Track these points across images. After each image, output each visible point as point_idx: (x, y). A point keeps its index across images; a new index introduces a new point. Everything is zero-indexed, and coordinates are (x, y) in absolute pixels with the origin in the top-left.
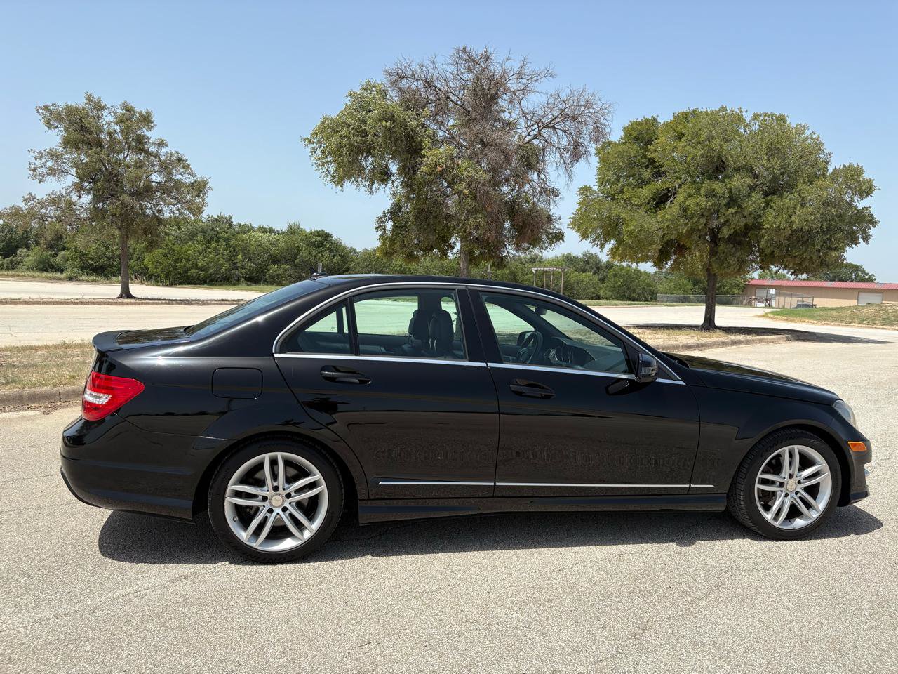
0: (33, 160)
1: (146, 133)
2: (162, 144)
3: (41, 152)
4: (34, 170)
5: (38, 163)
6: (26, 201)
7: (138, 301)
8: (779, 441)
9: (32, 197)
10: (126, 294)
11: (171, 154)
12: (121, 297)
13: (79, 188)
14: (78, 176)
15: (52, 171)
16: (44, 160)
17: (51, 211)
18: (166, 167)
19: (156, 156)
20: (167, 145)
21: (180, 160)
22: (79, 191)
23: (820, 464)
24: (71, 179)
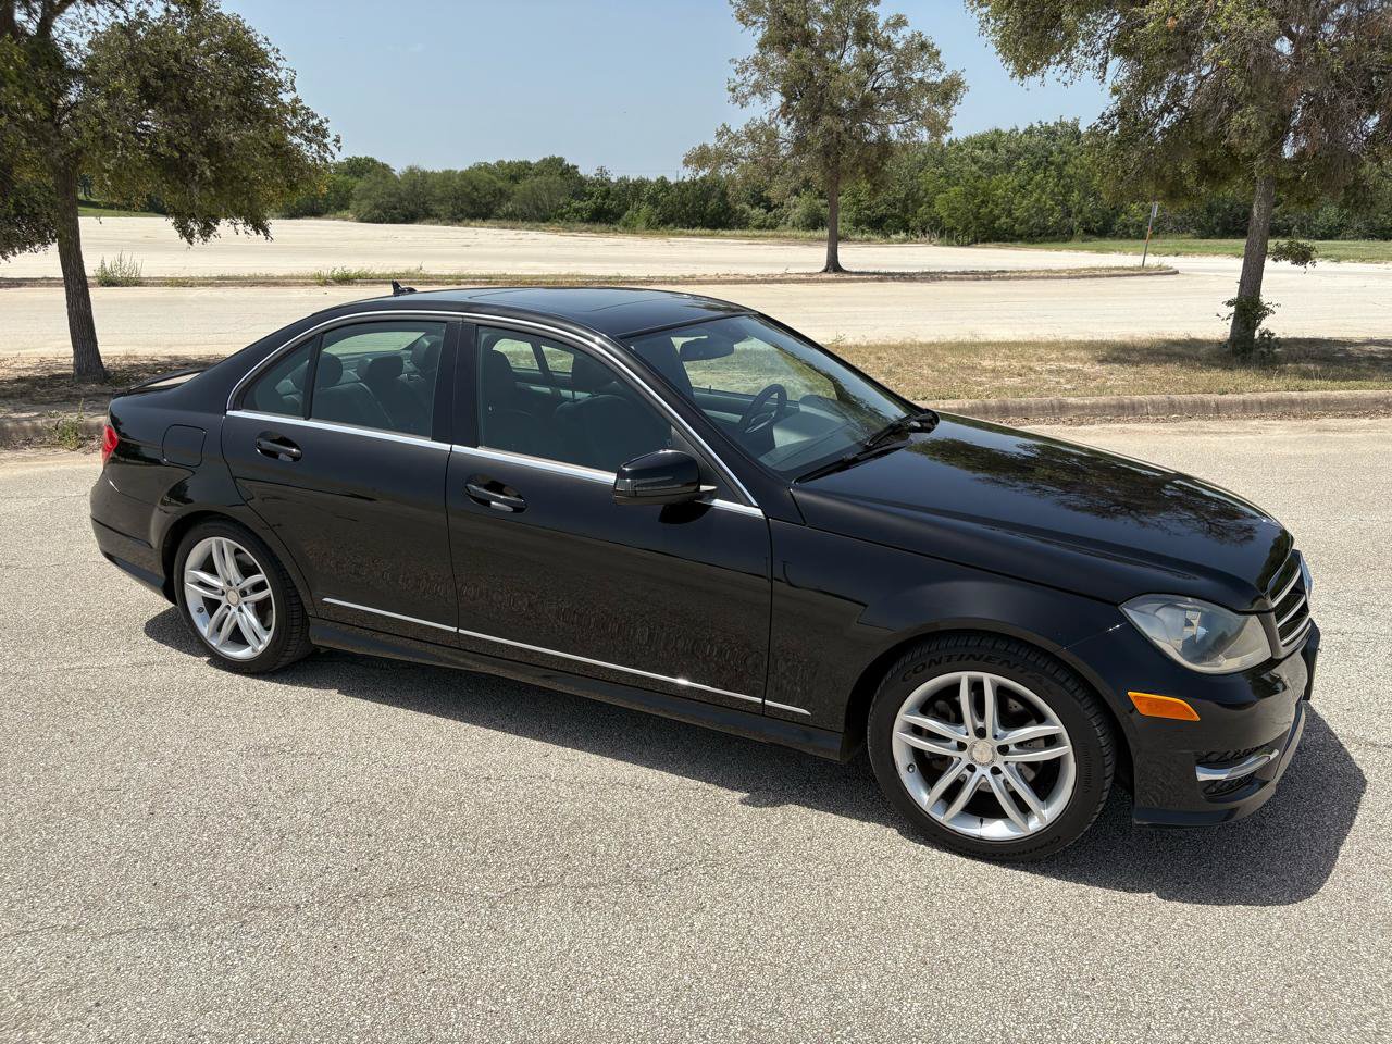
0: (733, 75)
1: (871, 8)
2: (899, 22)
3: (743, 62)
4: (733, 90)
5: (739, 79)
6: (719, 135)
7: (847, 277)
8: (945, 659)
9: (724, 131)
10: (833, 265)
11: (913, 36)
12: (826, 271)
13: (785, 110)
14: (784, 94)
15: (758, 88)
16: (747, 74)
17: (747, 149)
18: (904, 61)
19: (887, 45)
20: (905, 23)
21: (924, 46)
22: (784, 116)
23: (1053, 724)
24: (777, 99)
